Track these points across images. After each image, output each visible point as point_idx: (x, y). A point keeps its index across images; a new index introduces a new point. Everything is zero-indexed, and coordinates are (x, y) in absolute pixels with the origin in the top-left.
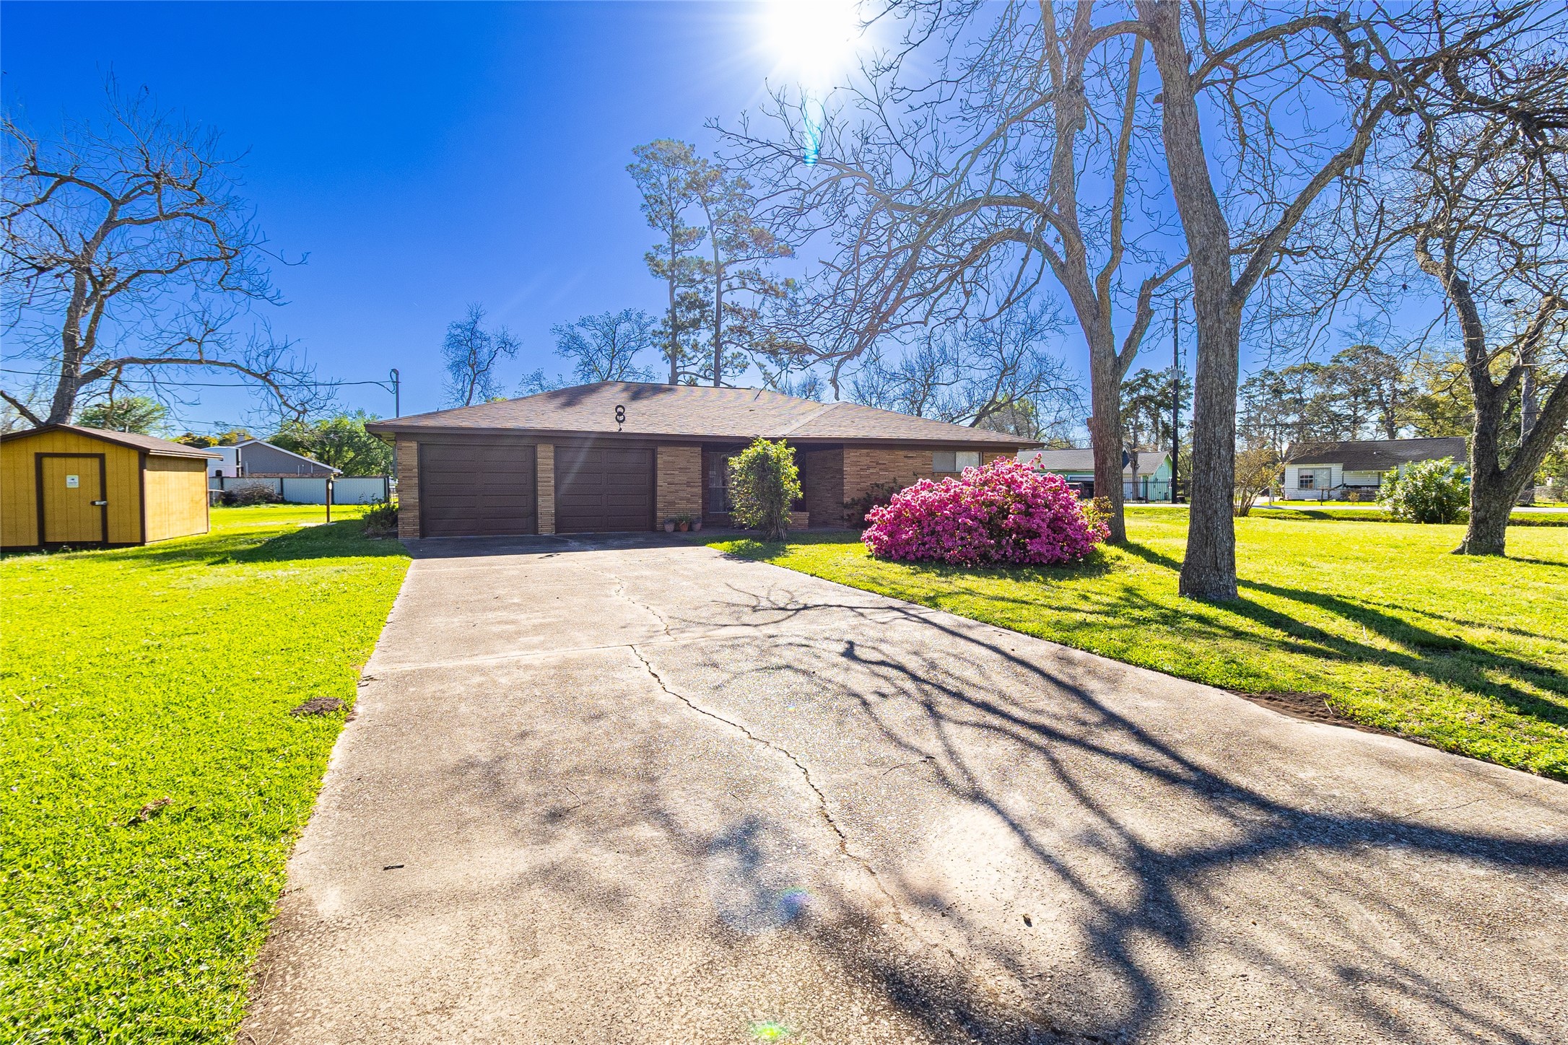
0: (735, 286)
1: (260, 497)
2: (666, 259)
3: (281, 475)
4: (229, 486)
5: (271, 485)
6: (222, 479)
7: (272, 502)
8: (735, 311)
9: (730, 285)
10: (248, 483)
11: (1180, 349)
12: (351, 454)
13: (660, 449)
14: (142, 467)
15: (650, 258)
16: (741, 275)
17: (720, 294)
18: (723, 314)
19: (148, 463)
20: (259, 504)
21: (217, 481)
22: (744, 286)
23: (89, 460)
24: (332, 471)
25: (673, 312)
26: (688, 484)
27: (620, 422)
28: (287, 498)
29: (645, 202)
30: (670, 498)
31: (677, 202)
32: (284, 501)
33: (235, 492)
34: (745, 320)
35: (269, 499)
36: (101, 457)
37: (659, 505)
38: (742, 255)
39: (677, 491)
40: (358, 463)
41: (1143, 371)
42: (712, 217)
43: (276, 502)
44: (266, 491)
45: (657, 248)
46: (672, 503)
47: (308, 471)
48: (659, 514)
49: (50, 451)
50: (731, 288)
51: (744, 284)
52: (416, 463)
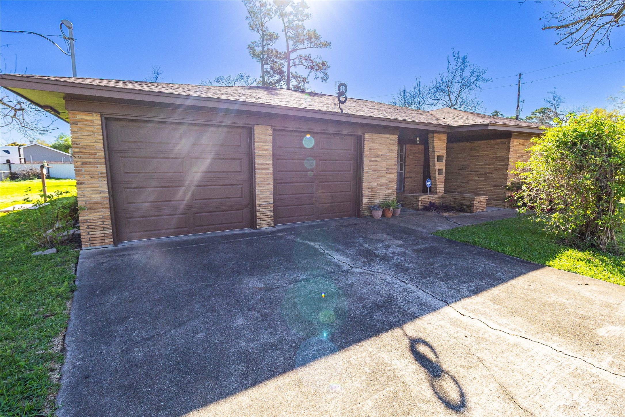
0: (297, 63)
1: (34, 175)
2: (259, 49)
4: (14, 169)
6: (10, 165)
8: (297, 77)
9: (294, 63)
11: (521, 100)
13: (367, 136)
15: (251, 48)
16: (300, 57)
17: (289, 68)
18: (291, 79)
20: (33, 179)
21: (7, 166)
22: (302, 64)
25: (262, 77)
26: (387, 171)
27: (340, 102)
28: (52, 176)
29: (249, 16)
30: (374, 184)
31: (265, 18)
33: (18, 173)
34: (300, 83)
37: (365, 192)
38: (301, 46)
39: (378, 177)
41: (496, 111)
42: (285, 23)
44: (38, 171)
45: (254, 43)
46: (375, 189)
47: (68, 160)
48: (365, 200)
50: (295, 65)
51: (302, 62)
52: (101, 145)
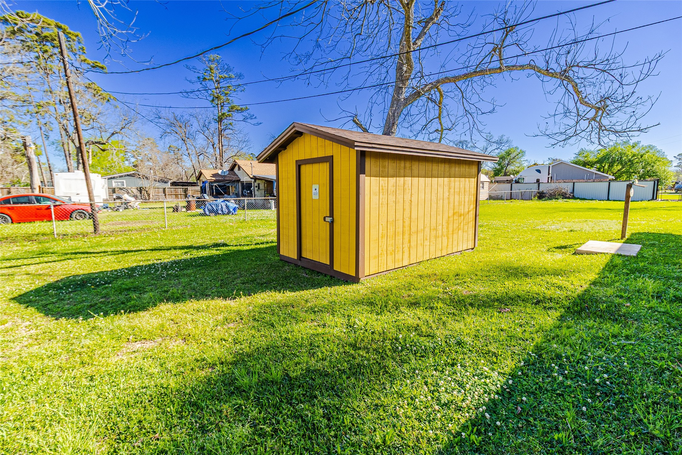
1: (559, 195)
3: (574, 181)
4: (543, 188)
5: (567, 187)
6: (539, 184)
7: (566, 198)
10: (553, 186)
12: (620, 167)
14: (361, 169)
19: (369, 164)
20: (558, 199)
21: (536, 185)
23: (316, 166)
24: (608, 177)
28: (576, 196)
32: (574, 198)
33: (545, 192)
35: (564, 196)
36: (329, 160)
40: (624, 172)
43: (569, 198)
44: (563, 191)
47: (590, 178)
49: (308, 157)
